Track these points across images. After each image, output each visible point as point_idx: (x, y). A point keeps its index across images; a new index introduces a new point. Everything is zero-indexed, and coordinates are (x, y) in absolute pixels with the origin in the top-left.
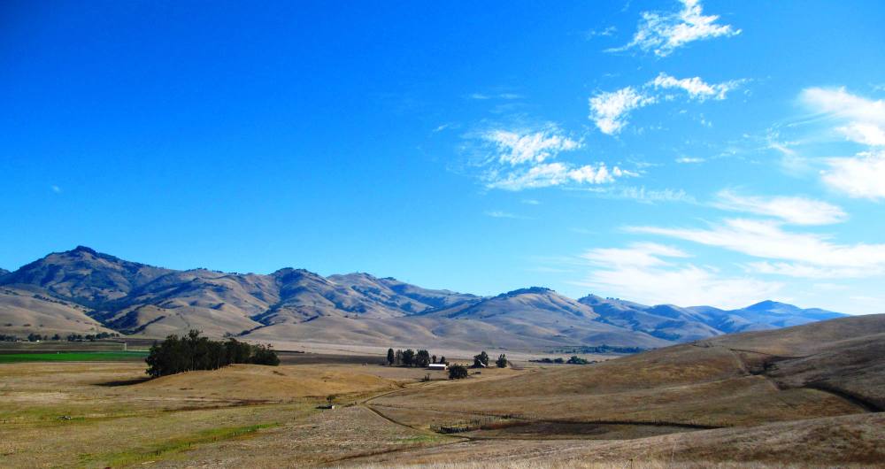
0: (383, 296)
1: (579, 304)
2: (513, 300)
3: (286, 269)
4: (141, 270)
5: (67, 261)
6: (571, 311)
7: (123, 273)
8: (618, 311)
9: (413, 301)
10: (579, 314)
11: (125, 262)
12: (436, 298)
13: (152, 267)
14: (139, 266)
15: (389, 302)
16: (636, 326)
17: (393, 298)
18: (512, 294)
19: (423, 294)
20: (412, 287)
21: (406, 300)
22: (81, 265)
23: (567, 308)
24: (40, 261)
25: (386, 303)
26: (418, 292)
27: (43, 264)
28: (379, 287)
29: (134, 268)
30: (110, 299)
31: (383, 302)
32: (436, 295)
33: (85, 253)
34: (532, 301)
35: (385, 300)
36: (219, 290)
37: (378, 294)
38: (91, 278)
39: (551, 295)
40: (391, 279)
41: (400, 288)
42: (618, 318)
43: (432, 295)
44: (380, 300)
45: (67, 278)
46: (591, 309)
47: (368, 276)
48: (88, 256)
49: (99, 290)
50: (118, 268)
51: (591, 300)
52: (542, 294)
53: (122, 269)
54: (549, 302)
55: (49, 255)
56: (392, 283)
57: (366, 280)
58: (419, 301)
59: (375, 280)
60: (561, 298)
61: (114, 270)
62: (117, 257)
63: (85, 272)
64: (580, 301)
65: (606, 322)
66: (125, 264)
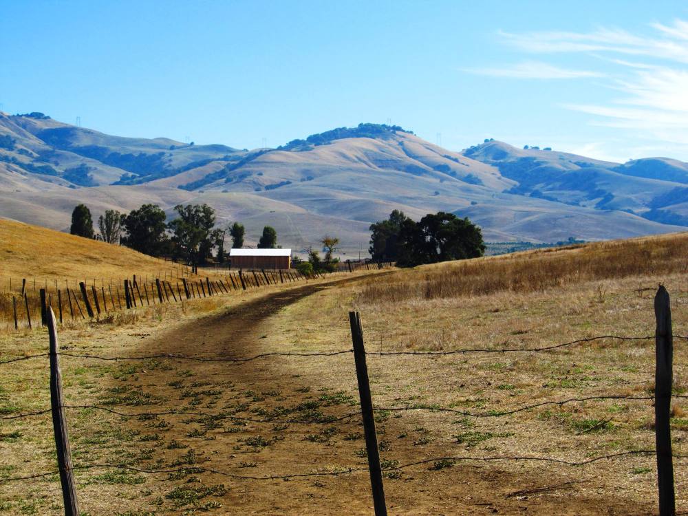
0: (21, 152)
1: (468, 160)
2: (324, 153)
6: (453, 174)
8: (558, 173)
9: (91, 163)
10: (470, 179)
12: (142, 155)
15: (37, 165)
16: (607, 204)
17: (44, 156)
18: (317, 140)
19: (113, 148)
20: (88, 132)
21: (77, 161)
23: (443, 168)
25: (30, 168)
26: (100, 145)
28: (14, 134)
31: (21, 165)
32: (143, 150)
34: (366, 153)
35: (25, 160)
37: (11, 149)
39: (406, 142)
40: (38, 116)
41: (60, 137)
42: (561, 188)
43: (135, 150)
44: (14, 161)
46: (495, 170)
51: (493, 152)
52: (385, 138)
54: (403, 155)
56: (40, 124)
58: (105, 162)
60: (429, 147)
64: (470, 153)
65: (536, 194)
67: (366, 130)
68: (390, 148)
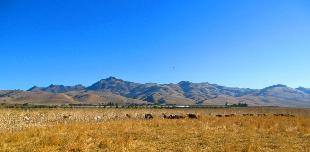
3: (183, 81)
4: (131, 84)
5: (107, 82)
7: (125, 85)
9: (229, 92)
12: (235, 90)
13: (134, 83)
14: (130, 83)
17: (220, 91)
19: (230, 89)
21: (226, 91)
22: (112, 83)
24: (99, 82)
27: (100, 83)
28: (213, 87)
29: (128, 83)
30: (125, 94)
33: (113, 79)
36: (165, 89)
37: (215, 90)
38: (117, 87)
41: (220, 88)
43: (234, 90)
45: (109, 87)
47: (208, 83)
48: (113, 80)
49: (121, 91)
50: (123, 83)
53: (125, 84)
55: (101, 80)
57: (208, 85)
58: (231, 92)
59: (210, 85)
61: (123, 84)
62: (123, 80)
63: (115, 85)
66: (125, 82)
67: (279, 86)
68: (284, 88)
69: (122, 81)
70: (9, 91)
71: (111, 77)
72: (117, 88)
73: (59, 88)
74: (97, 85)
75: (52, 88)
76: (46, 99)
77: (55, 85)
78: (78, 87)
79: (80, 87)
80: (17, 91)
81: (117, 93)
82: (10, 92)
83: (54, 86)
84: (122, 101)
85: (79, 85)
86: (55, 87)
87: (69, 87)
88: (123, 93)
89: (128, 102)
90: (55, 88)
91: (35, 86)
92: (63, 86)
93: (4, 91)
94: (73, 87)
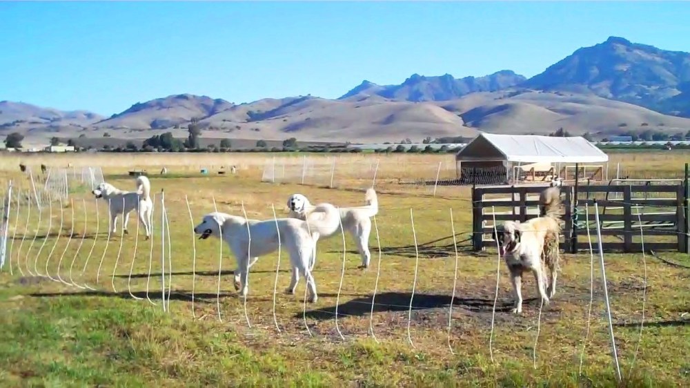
7: (664, 65)
11: (666, 52)
22: (615, 59)
24: (570, 58)
29: (678, 58)
33: (619, 45)
38: (632, 74)
45: (602, 76)
48: (621, 49)
49: (646, 87)
50: (658, 59)
53: (664, 61)
61: (655, 63)
62: (655, 46)
63: (624, 68)
66: (666, 54)
69: (651, 50)
70: (283, 100)
71: (612, 40)
72: (634, 78)
73: (437, 85)
74: (563, 70)
75: (415, 88)
76: (374, 123)
77: (426, 76)
78: (501, 79)
79: (504, 78)
80: (304, 98)
81: (633, 94)
82: (285, 103)
83: (423, 78)
84: (624, 125)
85: (504, 73)
86: (426, 82)
87: (469, 81)
88: (652, 96)
89: (645, 127)
90: (424, 83)
91: (365, 82)
92: (451, 76)
93: (269, 101)
94: (482, 80)
